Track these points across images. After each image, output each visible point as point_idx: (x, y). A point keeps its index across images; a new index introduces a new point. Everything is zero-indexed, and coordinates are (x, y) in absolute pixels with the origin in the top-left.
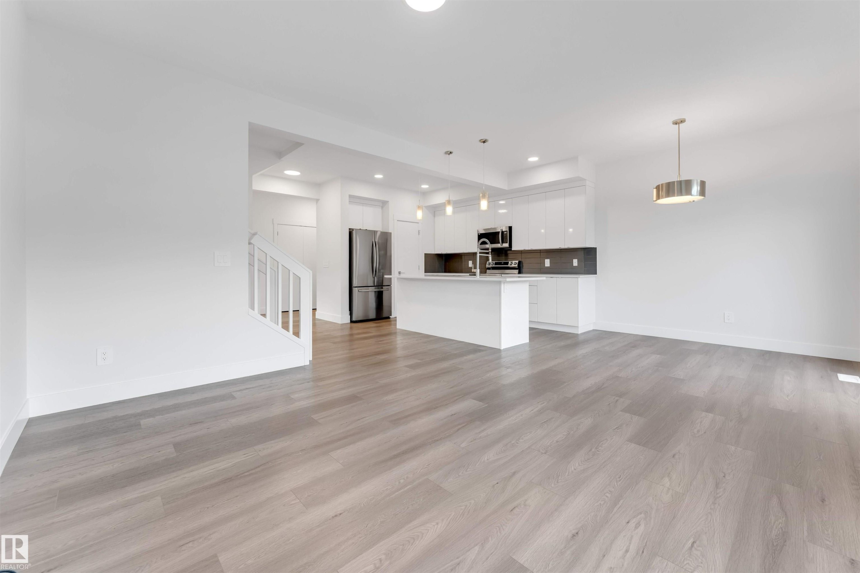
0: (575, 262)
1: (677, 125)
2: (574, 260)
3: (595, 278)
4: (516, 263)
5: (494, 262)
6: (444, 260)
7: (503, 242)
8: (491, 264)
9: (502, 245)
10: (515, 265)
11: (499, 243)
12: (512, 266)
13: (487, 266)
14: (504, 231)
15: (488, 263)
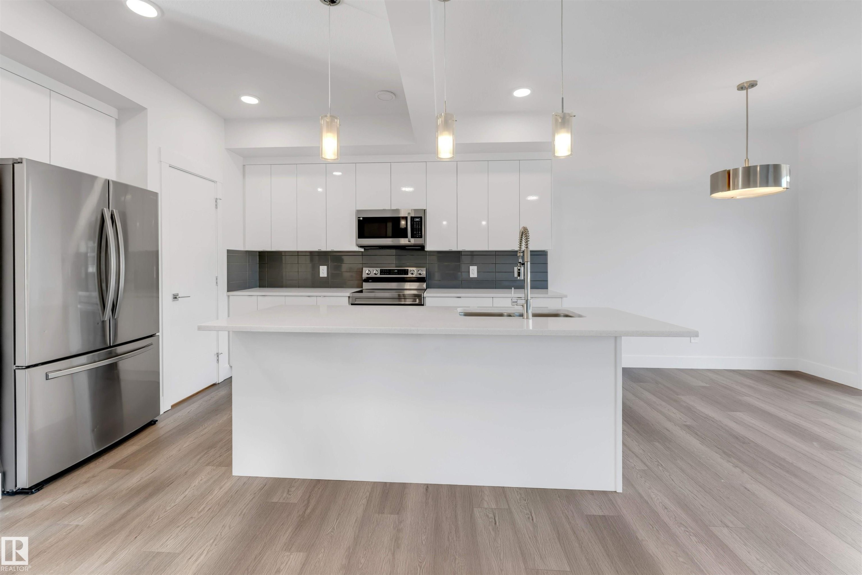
1: (745, 91)
5: (378, 269)
6: (259, 264)
7: (413, 236)
8: (374, 272)
9: (411, 241)
10: (420, 274)
11: (406, 238)
12: (414, 276)
13: (365, 276)
14: (414, 217)
15: (366, 270)
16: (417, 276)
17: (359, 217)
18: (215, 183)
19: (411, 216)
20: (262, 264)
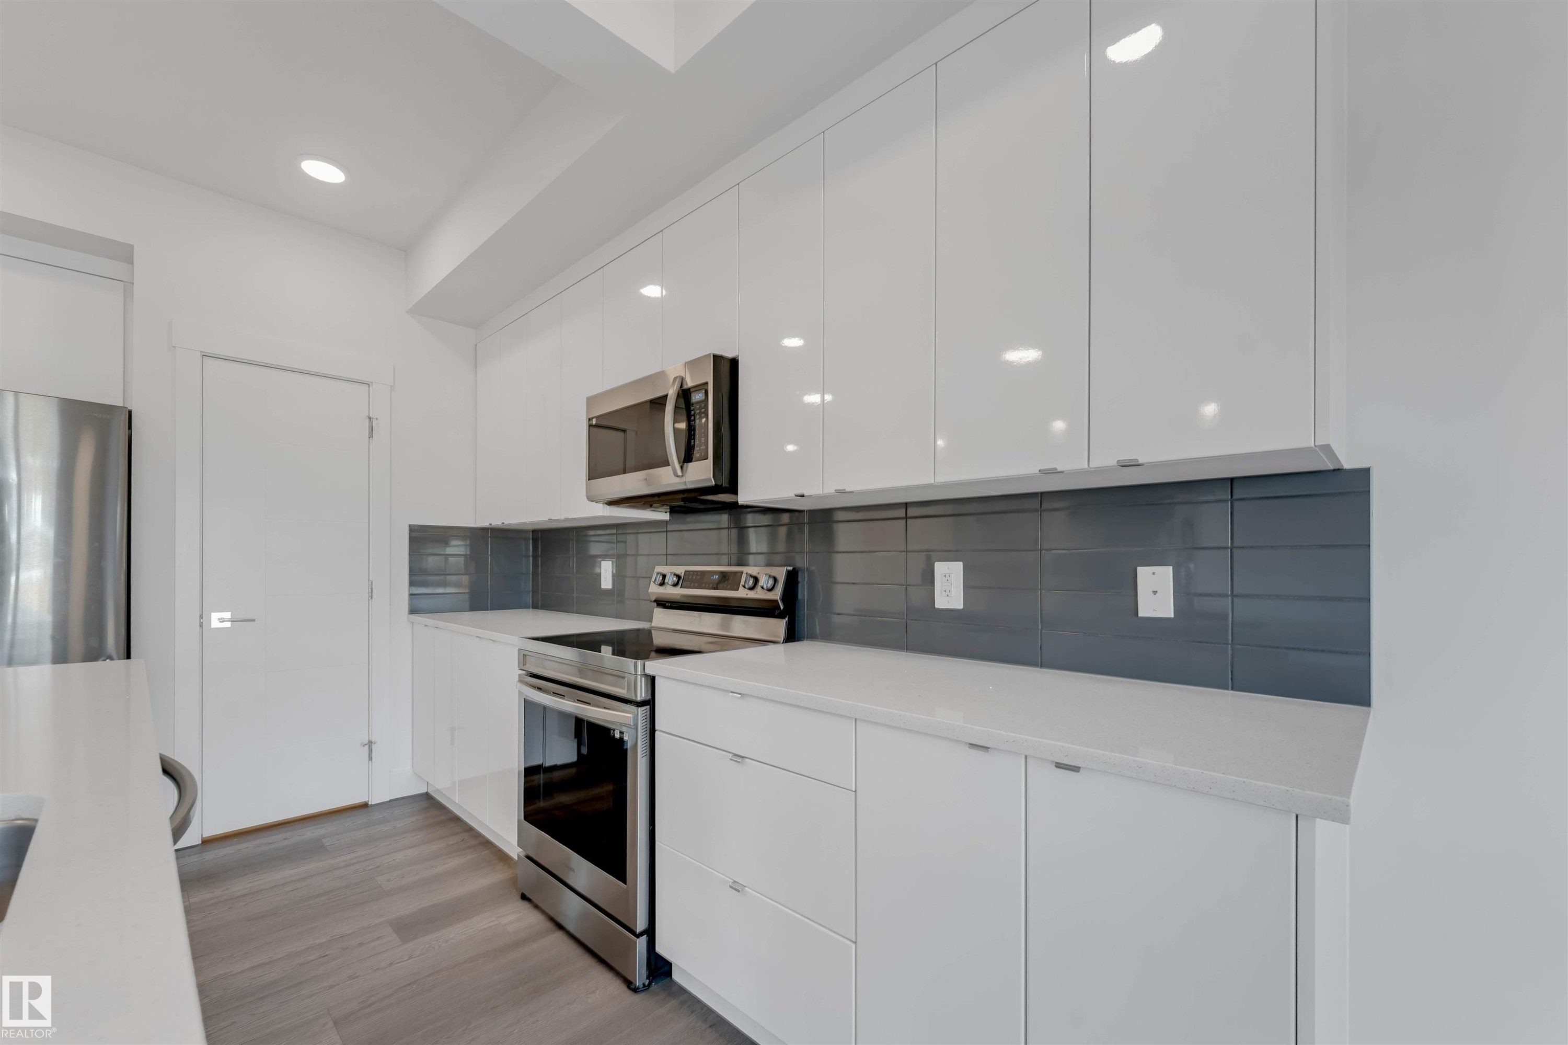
4: (776, 580)
5: (681, 570)
6: (532, 556)
7: (688, 457)
8: (671, 579)
9: (680, 473)
10: (770, 590)
11: (668, 464)
12: (752, 595)
13: (655, 590)
14: (689, 389)
15: (658, 573)
16: (758, 594)
17: (590, 417)
18: (368, 385)
19: (681, 386)
20: (535, 557)
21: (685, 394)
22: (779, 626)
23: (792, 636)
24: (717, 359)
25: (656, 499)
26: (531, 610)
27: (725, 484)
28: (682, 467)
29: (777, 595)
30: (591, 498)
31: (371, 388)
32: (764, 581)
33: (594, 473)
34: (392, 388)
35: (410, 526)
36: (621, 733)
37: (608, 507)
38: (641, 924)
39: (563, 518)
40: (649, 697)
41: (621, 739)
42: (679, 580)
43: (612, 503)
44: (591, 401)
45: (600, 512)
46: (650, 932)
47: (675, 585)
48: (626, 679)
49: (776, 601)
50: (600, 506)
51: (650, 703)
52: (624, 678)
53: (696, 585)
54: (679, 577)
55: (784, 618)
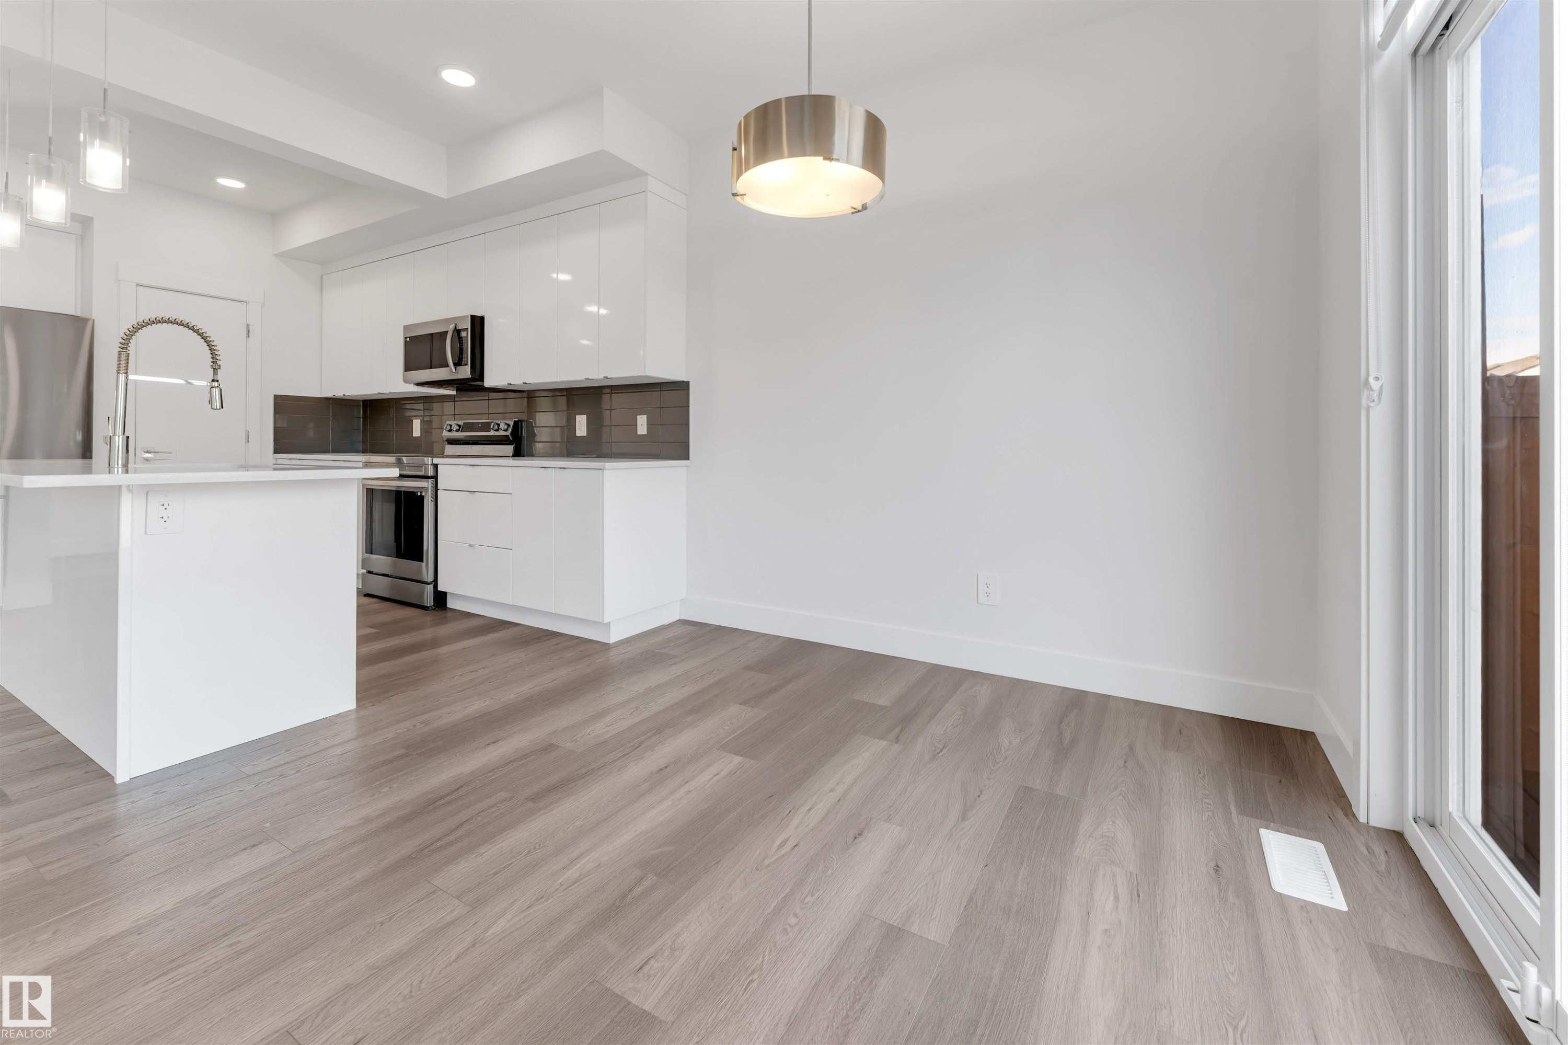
0: (642, 425)
2: (639, 417)
3: (685, 468)
4: (509, 425)
5: (461, 423)
6: (362, 418)
7: (458, 363)
8: (455, 428)
9: (454, 371)
10: (505, 430)
11: (448, 366)
12: (497, 433)
13: (446, 434)
14: (460, 330)
15: (447, 425)
16: (501, 433)
17: (406, 336)
18: (246, 302)
19: (456, 328)
20: (365, 418)
21: (457, 332)
22: (510, 449)
23: (517, 454)
24: (473, 317)
25: (444, 383)
26: (361, 454)
27: (477, 377)
28: (455, 368)
29: (508, 433)
30: (406, 381)
31: (248, 305)
32: (503, 426)
33: (408, 367)
34: (263, 305)
35: (276, 397)
36: (421, 492)
37: (417, 387)
38: (430, 578)
39: (388, 392)
40: (435, 475)
41: (421, 495)
42: (460, 428)
43: (419, 384)
44: (406, 328)
45: (411, 389)
46: (435, 582)
47: (457, 431)
48: (423, 468)
49: (508, 435)
50: (412, 385)
51: (435, 477)
52: (422, 467)
53: (469, 430)
54: (459, 426)
55: (513, 444)
